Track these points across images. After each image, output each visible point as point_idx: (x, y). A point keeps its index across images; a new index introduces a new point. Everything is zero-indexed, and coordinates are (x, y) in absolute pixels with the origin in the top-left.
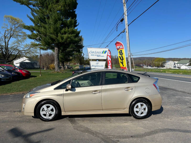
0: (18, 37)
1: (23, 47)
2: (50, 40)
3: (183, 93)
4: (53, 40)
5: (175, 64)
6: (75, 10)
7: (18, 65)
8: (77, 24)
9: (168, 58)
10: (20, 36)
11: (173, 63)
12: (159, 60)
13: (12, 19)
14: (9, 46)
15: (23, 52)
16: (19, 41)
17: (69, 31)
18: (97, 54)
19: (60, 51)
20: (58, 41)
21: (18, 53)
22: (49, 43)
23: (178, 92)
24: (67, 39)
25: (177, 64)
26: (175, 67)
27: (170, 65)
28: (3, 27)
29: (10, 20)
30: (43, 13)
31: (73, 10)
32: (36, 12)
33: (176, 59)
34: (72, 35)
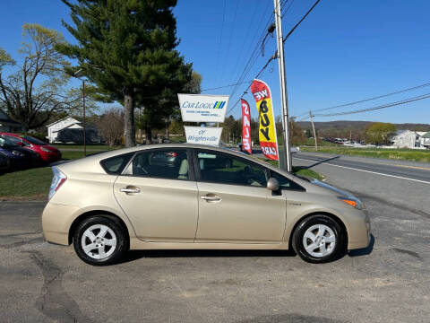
0: (55, 72)
1: (64, 94)
2: (113, 79)
3: (399, 210)
4: (119, 78)
5: (417, 138)
6: (170, 8)
7: (56, 135)
8: (176, 42)
9: (403, 123)
10: (58, 70)
11: (414, 136)
12: (381, 127)
13: (41, 32)
14: (33, 93)
15: (65, 106)
16: (56, 81)
17: (153, 58)
18: (202, 109)
19: (137, 104)
20: (131, 80)
21: (54, 108)
22: (110, 84)
23: (387, 207)
24: (148, 76)
25: (424, 137)
26: (417, 144)
27: (405, 140)
28: (21, 51)
29: (36, 34)
30: (96, 15)
31: (166, 8)
32: (81, 14)
33: (423, 125)
34: (161, 67)
